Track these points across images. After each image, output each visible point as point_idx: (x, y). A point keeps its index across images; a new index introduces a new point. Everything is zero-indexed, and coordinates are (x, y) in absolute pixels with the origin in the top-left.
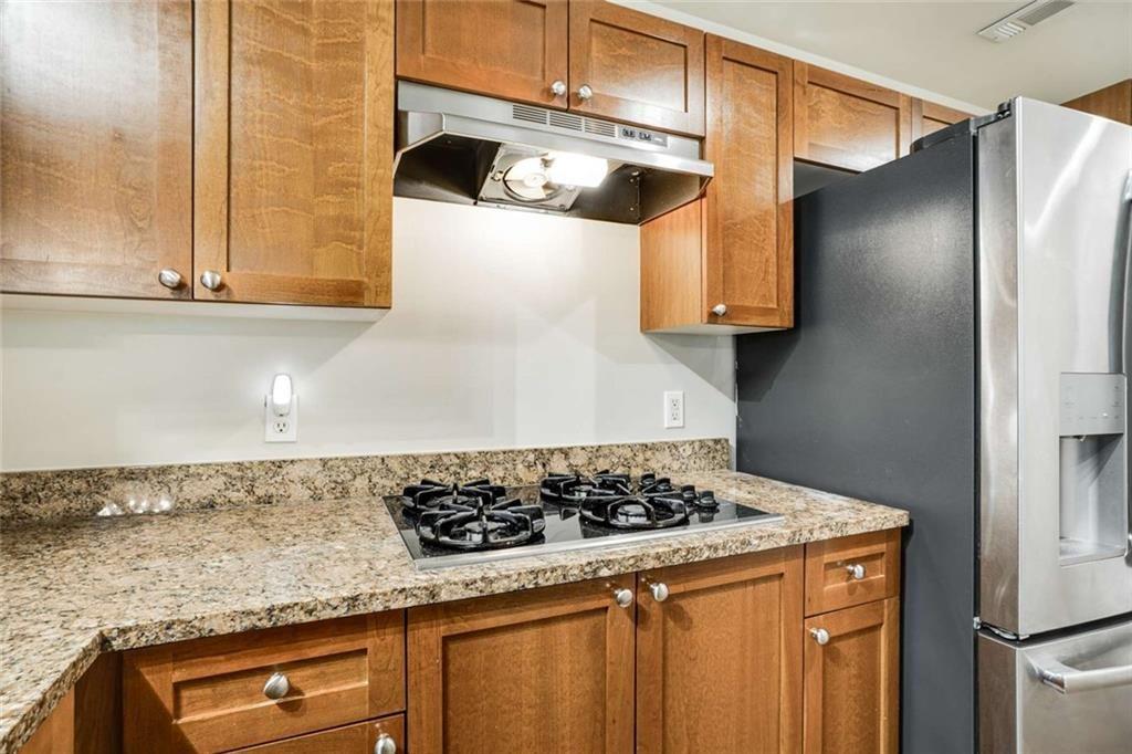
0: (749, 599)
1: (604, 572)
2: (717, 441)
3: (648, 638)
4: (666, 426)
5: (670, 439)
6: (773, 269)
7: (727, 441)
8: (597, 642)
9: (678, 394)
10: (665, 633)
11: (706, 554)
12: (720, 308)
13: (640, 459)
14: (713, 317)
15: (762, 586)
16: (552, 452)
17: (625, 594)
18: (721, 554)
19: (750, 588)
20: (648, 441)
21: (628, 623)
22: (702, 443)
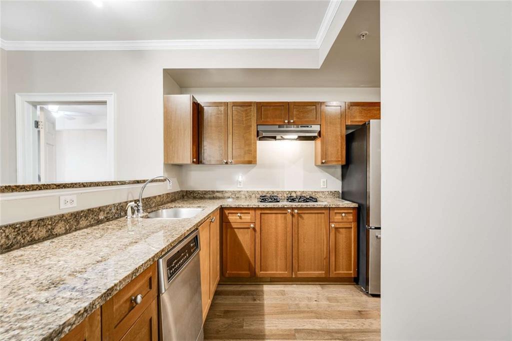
0: (317, 217)
1: (285, 207)
2: (335, 192)
3: (295, 220)
4: (322, 187)
5: (322, 190)
6: (340, 151)
7: (338, 191)
8: (285, 218)
9: (325, 180)
10: (298, 219)
11: (305, 206)
12: (324, 161)
13: (314, 194)
14: (322, 163)
15: (319, 215)
16: (292, 192)
17: (289, 211)
18: (308, 207)
19: (317, 215)
20: (316, 191)
21: (291, 217)
22: (331, 192)
